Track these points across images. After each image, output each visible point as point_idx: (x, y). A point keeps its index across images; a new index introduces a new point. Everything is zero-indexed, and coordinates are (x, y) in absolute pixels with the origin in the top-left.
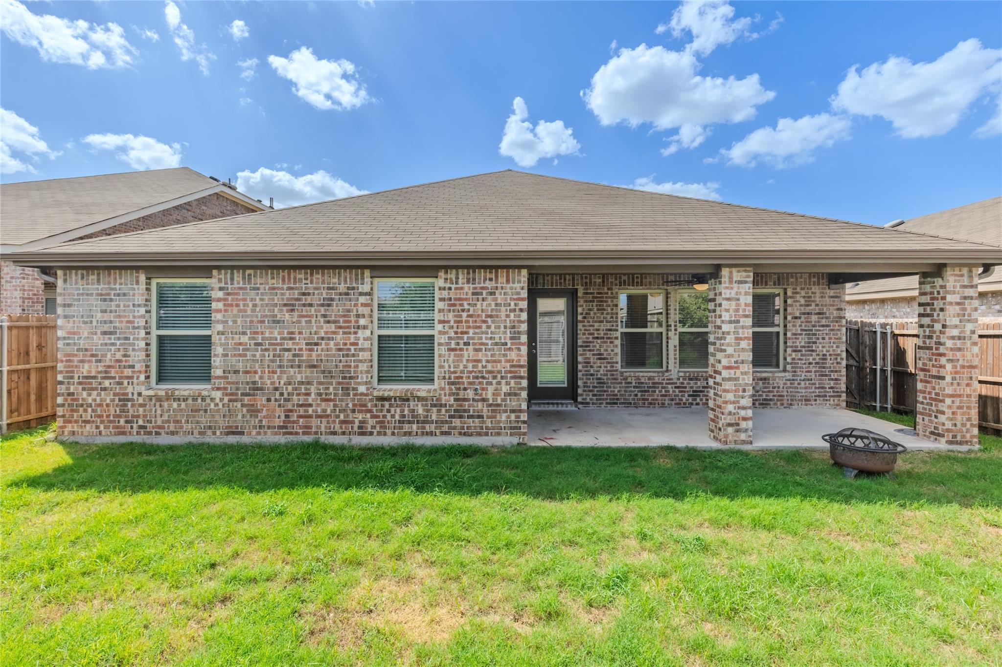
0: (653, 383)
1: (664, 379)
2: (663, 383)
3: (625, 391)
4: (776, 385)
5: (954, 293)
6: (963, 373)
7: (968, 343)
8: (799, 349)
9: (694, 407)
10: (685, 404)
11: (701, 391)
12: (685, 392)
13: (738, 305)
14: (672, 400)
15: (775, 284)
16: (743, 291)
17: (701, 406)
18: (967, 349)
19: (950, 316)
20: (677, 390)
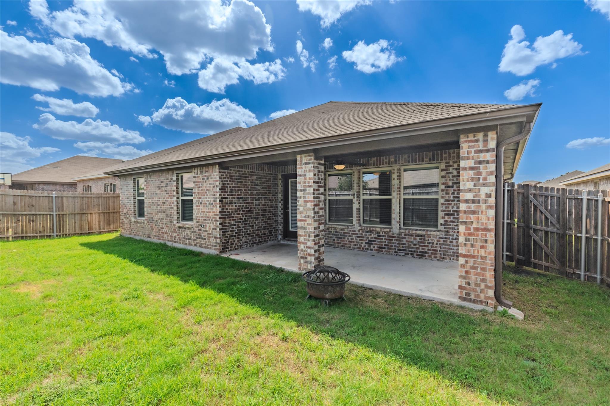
0: (344, 233)
1: (350, 231)
2: (349, 233)
3: (328, 237)
4: (430, 241)
5: (468, 158)
6: (478, 235)
7: (484, 206)
8: (452, 212)
9: (369, 251)
10: (363, 248)
11: (374, 241)
12: (363, 240)
13: (305, 179)
14: (355, 245)
15: (430, 160)
16: (308, 170)
17: (374, 251)
18: (482, 212)
19: (463, 181)
20: (358, 239)
